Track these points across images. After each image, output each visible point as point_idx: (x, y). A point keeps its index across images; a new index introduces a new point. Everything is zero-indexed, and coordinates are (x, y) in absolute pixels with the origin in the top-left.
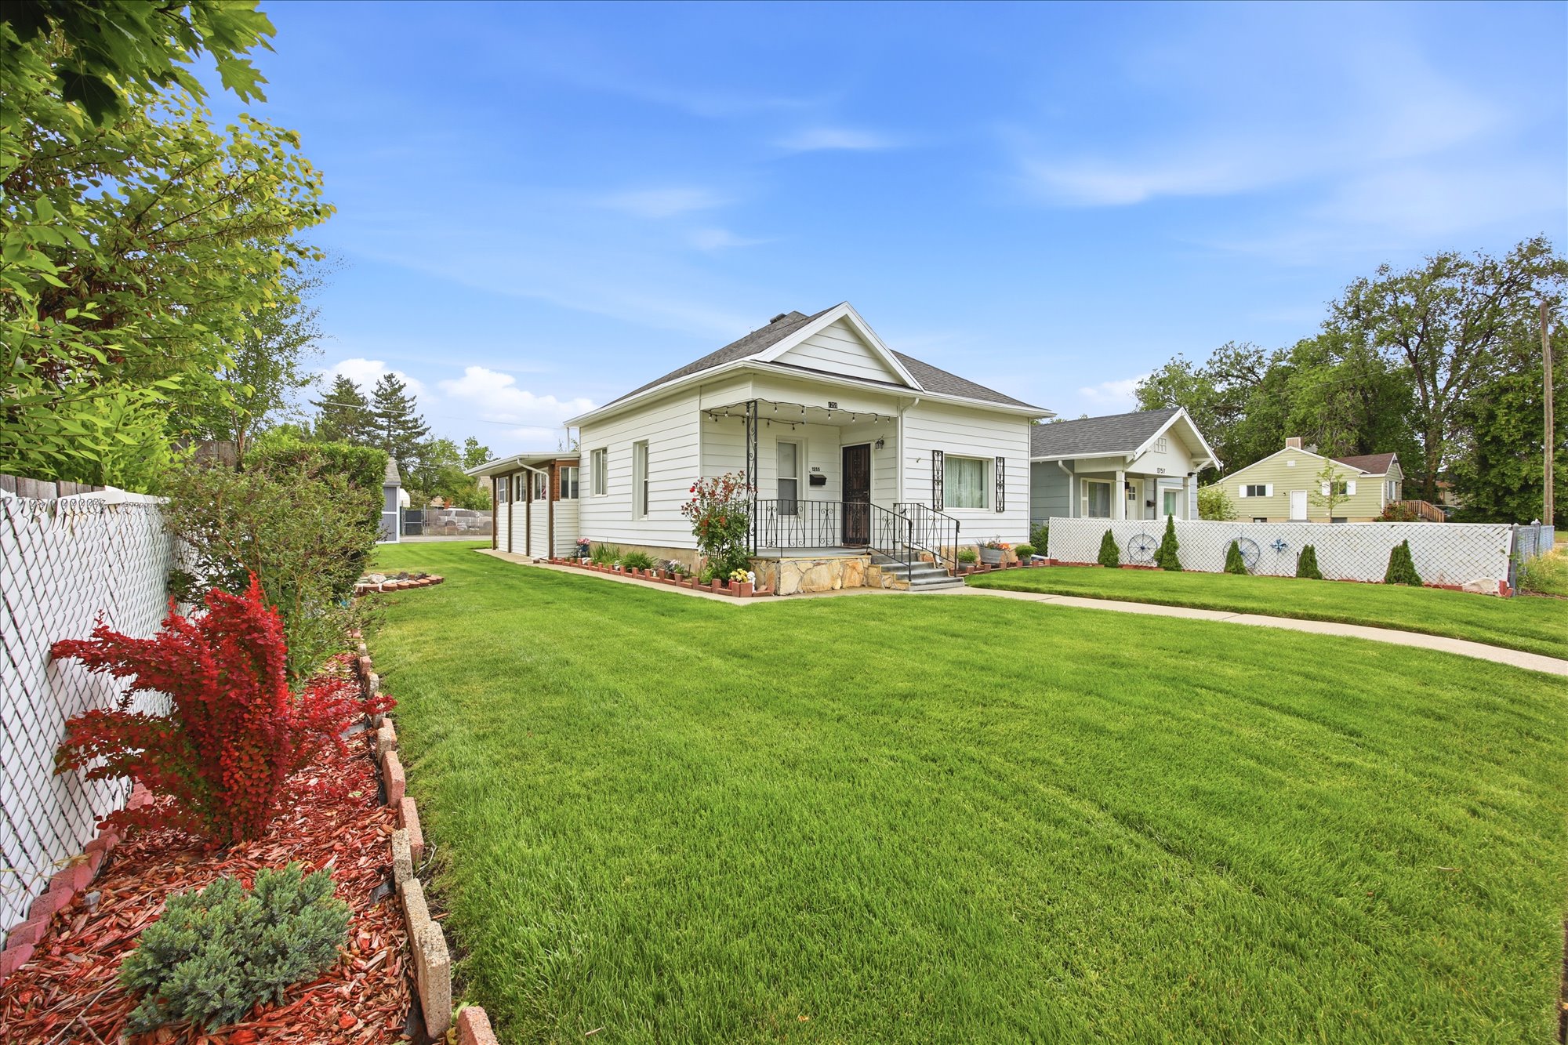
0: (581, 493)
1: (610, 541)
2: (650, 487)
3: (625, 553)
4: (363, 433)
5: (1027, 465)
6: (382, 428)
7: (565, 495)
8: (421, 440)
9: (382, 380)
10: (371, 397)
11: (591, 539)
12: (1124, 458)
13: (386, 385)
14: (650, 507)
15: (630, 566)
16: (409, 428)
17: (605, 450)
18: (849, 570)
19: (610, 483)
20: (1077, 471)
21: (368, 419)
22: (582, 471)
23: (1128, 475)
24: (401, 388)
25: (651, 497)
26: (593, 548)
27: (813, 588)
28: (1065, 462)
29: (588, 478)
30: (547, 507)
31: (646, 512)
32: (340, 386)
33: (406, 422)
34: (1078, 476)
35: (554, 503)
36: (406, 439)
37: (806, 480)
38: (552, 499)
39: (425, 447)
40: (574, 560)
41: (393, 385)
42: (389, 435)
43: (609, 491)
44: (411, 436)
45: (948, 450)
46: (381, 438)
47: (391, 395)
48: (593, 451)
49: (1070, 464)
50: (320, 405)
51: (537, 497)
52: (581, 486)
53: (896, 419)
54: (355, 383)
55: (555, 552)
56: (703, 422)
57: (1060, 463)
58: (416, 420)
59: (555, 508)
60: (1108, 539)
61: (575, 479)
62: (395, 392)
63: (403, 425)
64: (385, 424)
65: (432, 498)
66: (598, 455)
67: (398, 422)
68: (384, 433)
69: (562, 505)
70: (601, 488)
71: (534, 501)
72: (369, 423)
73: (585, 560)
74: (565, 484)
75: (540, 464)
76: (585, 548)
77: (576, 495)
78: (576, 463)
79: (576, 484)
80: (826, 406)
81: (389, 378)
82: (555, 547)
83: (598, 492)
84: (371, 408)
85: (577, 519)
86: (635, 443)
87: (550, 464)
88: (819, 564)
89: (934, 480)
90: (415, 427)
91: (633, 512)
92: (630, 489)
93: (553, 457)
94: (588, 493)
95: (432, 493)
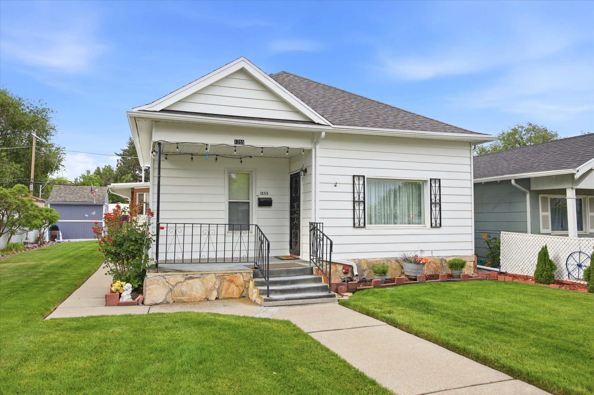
5: (470, 184)
12: (573, 175)
18: (226, 284)
20: (533, 188)
23: (579, 192)
27: (184, 298)
28: (517, 181)
34: (535, 194)
37: (254, 203)
45: (369, 174)
49: (527, 182)
53: (310, 151)
57: (513, 182)
60: (544, 254)
61: (147, 201)
74: (142, 204)
78: (148, 190)
80: (232, 143)
88: (191, 278)
89: (354, 201)
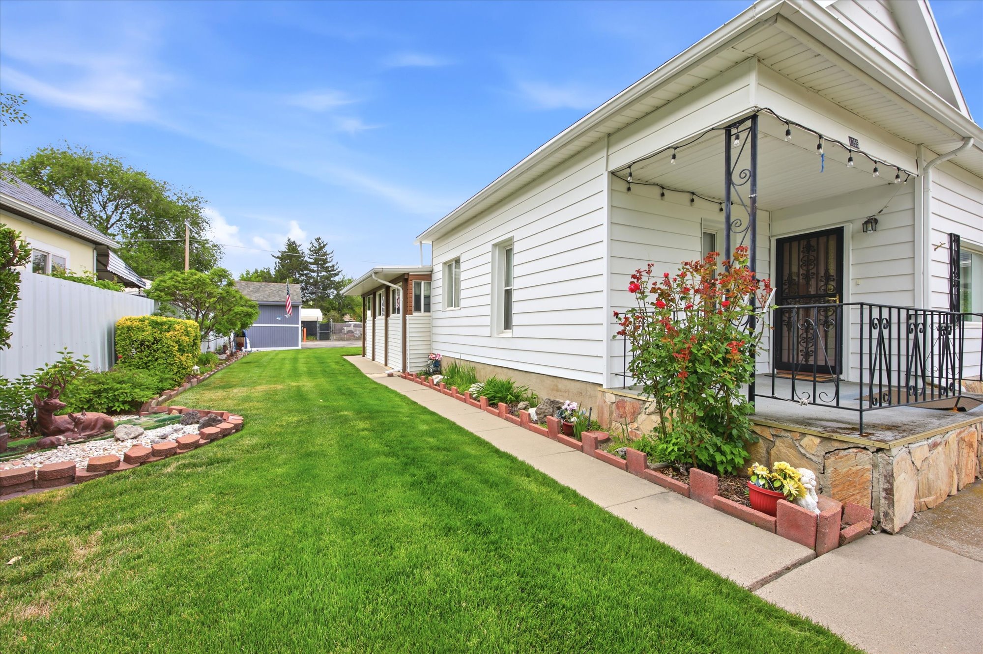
0: (433, 307)
1: (464, 357)
2: (515, 296)
3: (484, 376)
4: (302, 275)
6: (313, 271)
7: (418, 309)
8: (337, 279)
9: (314, 241)
10: (307, 252)
11: (442, 353)
13: (316, 244)
14: (515, 320)
15: (494, 397)
16: (330, 271)
17: (457, 261)
19: (463, 294)
21: (305, 266)
22: (434, 284)
24: (324, 246)
25: (516, 308)
26: (445, 366)
27: (930, 499)
29: (439, 291)
30: (401, 321)
31: (508, 325)
32: (289, 245)
33: (328, 267)
35: (408, 317)
36: (328, 278)
38: (405, 313)
39: (339, 283)
40: (424, 377)
41: (320, 244)
42: (318, 276)
43: (463, 303)
44: (332, 275)
45: (962, 235)
46: (314, 278)
47: (319, 250)
48: (445, 263)
50: (278, 257)
51: (394, 312)
52: (433, 300)
54: (298, 244)
55: (408, 365)
56: (612, 191)
58: (333, 266)
59: (408, 322)
61: (427, 293)
62: (321, 248)
63: (326, 269)
64: (316, 269)
65: (343, 315)
66: (450, 266)
67: (323, 268)
68: (314, 275)
69: (415, 318)
70: (453, 300)
71: (392, 316)
72: (306, 268)
73: (437, 378)
74: (418, 298)
75: (395, 281)
76: (436, 365)
77: (428, 309)
78: (428, 277)
79: (428, 298)
81: (318, 240)
82: (408, 361)
83: (450, 304)
84: (306, 259)
85: (429, 334)
86: (495, 245)
87: (403, 279)
89: (951, 280)
90: (333, 270)
91: (491, 326)
92: (487, 300)
93: (406, 271)
94: (439, 307)
95: (343, 312)
